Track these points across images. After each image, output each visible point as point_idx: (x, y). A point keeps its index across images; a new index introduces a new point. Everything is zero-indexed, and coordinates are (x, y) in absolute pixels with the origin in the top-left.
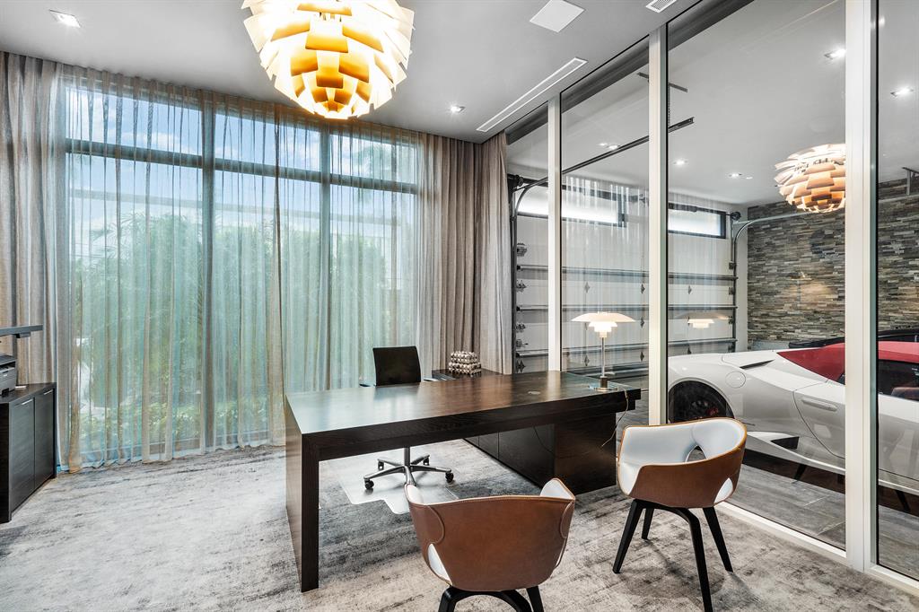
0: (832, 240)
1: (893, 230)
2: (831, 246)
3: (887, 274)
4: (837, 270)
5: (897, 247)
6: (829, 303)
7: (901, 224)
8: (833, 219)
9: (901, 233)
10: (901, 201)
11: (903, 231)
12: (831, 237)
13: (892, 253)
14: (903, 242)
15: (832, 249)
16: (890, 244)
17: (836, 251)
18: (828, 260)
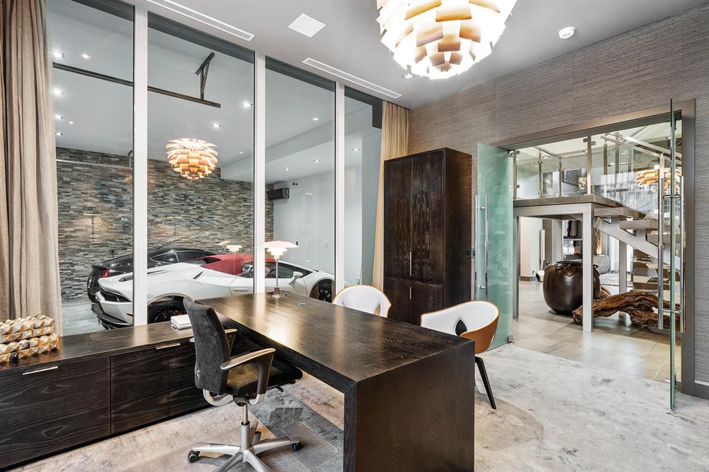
0: (69, 186)
1: (110, 186)
2: (68, 190)
3: (107, 215)
4: (73, 210)
5: (112, 198)
6: (67, 234)
7: (114, 183)
8: (70, 170)
9: (115, 189)
10: (115, 168)
11: (116, 188)
12: (68, 183)
13: (110, 202)
14: (116, 195)
15: (68, 192)
16: (108, 195)
17: (72, 194)
18: (66, 201)
